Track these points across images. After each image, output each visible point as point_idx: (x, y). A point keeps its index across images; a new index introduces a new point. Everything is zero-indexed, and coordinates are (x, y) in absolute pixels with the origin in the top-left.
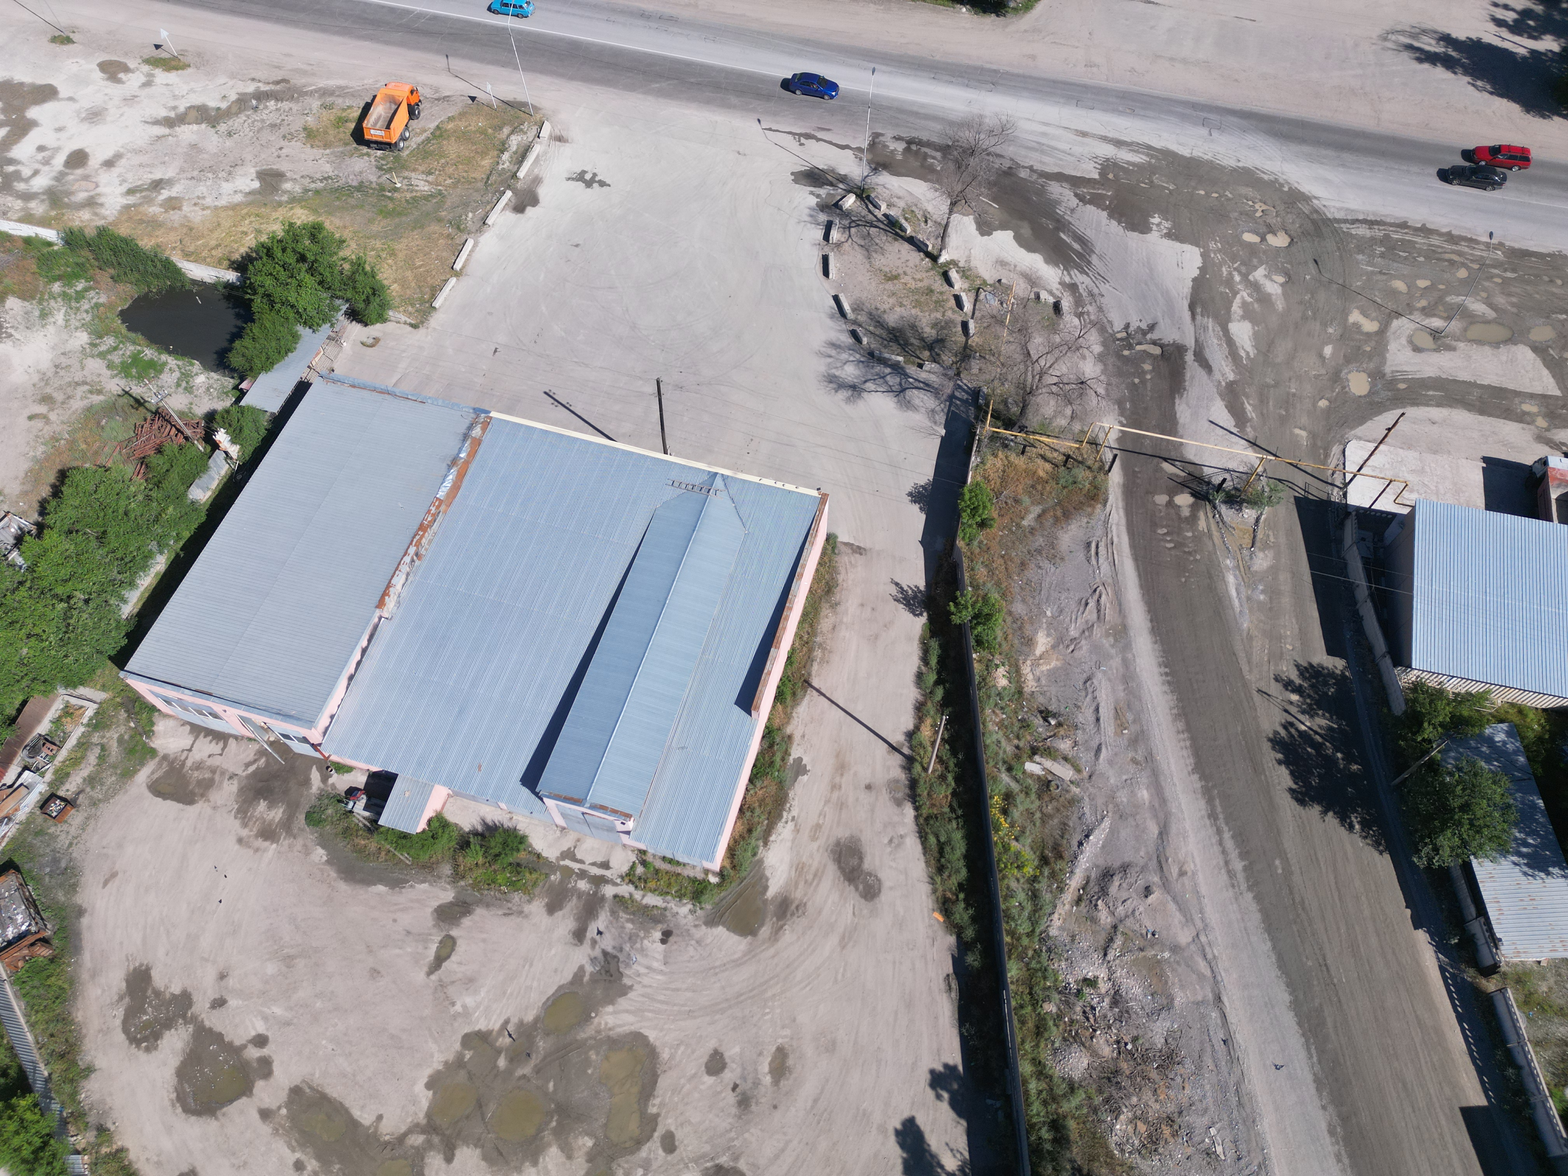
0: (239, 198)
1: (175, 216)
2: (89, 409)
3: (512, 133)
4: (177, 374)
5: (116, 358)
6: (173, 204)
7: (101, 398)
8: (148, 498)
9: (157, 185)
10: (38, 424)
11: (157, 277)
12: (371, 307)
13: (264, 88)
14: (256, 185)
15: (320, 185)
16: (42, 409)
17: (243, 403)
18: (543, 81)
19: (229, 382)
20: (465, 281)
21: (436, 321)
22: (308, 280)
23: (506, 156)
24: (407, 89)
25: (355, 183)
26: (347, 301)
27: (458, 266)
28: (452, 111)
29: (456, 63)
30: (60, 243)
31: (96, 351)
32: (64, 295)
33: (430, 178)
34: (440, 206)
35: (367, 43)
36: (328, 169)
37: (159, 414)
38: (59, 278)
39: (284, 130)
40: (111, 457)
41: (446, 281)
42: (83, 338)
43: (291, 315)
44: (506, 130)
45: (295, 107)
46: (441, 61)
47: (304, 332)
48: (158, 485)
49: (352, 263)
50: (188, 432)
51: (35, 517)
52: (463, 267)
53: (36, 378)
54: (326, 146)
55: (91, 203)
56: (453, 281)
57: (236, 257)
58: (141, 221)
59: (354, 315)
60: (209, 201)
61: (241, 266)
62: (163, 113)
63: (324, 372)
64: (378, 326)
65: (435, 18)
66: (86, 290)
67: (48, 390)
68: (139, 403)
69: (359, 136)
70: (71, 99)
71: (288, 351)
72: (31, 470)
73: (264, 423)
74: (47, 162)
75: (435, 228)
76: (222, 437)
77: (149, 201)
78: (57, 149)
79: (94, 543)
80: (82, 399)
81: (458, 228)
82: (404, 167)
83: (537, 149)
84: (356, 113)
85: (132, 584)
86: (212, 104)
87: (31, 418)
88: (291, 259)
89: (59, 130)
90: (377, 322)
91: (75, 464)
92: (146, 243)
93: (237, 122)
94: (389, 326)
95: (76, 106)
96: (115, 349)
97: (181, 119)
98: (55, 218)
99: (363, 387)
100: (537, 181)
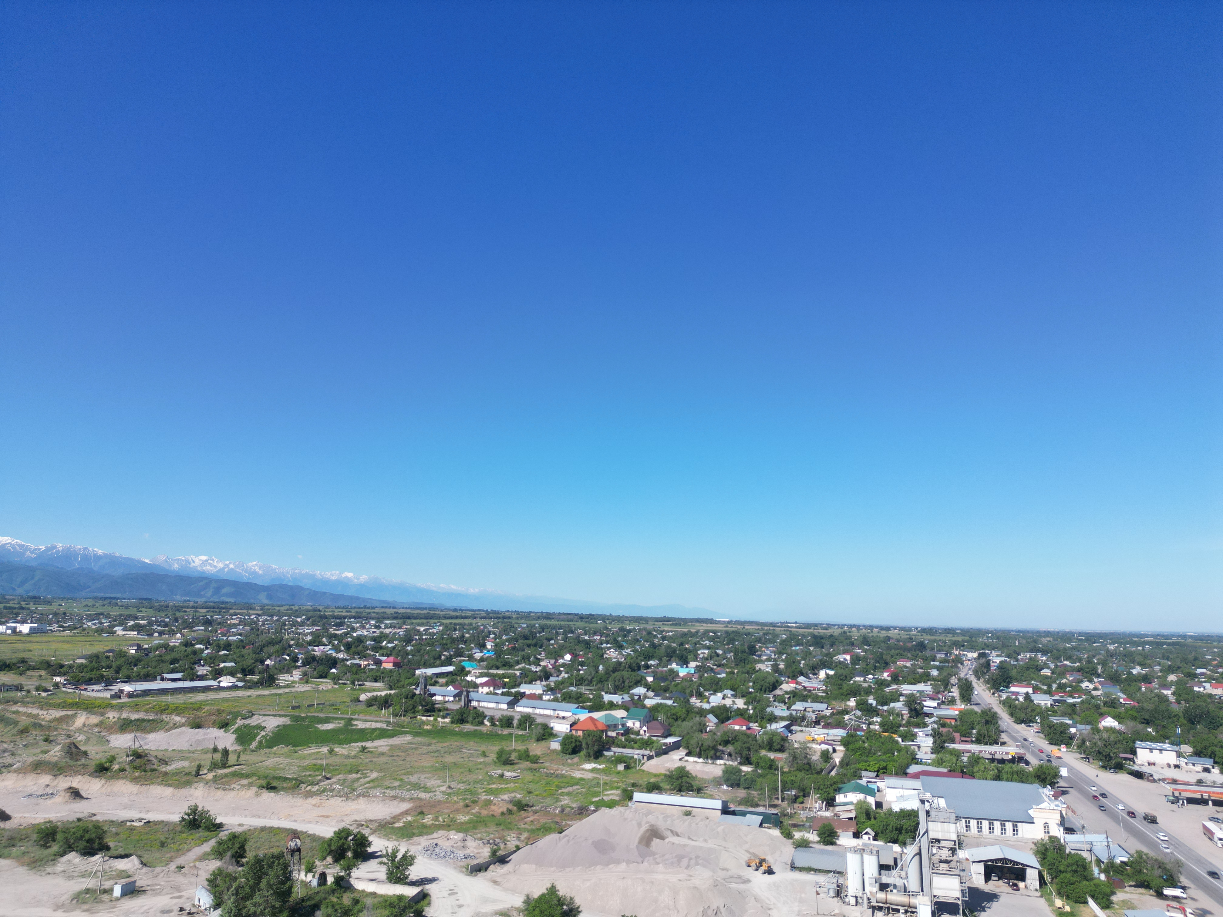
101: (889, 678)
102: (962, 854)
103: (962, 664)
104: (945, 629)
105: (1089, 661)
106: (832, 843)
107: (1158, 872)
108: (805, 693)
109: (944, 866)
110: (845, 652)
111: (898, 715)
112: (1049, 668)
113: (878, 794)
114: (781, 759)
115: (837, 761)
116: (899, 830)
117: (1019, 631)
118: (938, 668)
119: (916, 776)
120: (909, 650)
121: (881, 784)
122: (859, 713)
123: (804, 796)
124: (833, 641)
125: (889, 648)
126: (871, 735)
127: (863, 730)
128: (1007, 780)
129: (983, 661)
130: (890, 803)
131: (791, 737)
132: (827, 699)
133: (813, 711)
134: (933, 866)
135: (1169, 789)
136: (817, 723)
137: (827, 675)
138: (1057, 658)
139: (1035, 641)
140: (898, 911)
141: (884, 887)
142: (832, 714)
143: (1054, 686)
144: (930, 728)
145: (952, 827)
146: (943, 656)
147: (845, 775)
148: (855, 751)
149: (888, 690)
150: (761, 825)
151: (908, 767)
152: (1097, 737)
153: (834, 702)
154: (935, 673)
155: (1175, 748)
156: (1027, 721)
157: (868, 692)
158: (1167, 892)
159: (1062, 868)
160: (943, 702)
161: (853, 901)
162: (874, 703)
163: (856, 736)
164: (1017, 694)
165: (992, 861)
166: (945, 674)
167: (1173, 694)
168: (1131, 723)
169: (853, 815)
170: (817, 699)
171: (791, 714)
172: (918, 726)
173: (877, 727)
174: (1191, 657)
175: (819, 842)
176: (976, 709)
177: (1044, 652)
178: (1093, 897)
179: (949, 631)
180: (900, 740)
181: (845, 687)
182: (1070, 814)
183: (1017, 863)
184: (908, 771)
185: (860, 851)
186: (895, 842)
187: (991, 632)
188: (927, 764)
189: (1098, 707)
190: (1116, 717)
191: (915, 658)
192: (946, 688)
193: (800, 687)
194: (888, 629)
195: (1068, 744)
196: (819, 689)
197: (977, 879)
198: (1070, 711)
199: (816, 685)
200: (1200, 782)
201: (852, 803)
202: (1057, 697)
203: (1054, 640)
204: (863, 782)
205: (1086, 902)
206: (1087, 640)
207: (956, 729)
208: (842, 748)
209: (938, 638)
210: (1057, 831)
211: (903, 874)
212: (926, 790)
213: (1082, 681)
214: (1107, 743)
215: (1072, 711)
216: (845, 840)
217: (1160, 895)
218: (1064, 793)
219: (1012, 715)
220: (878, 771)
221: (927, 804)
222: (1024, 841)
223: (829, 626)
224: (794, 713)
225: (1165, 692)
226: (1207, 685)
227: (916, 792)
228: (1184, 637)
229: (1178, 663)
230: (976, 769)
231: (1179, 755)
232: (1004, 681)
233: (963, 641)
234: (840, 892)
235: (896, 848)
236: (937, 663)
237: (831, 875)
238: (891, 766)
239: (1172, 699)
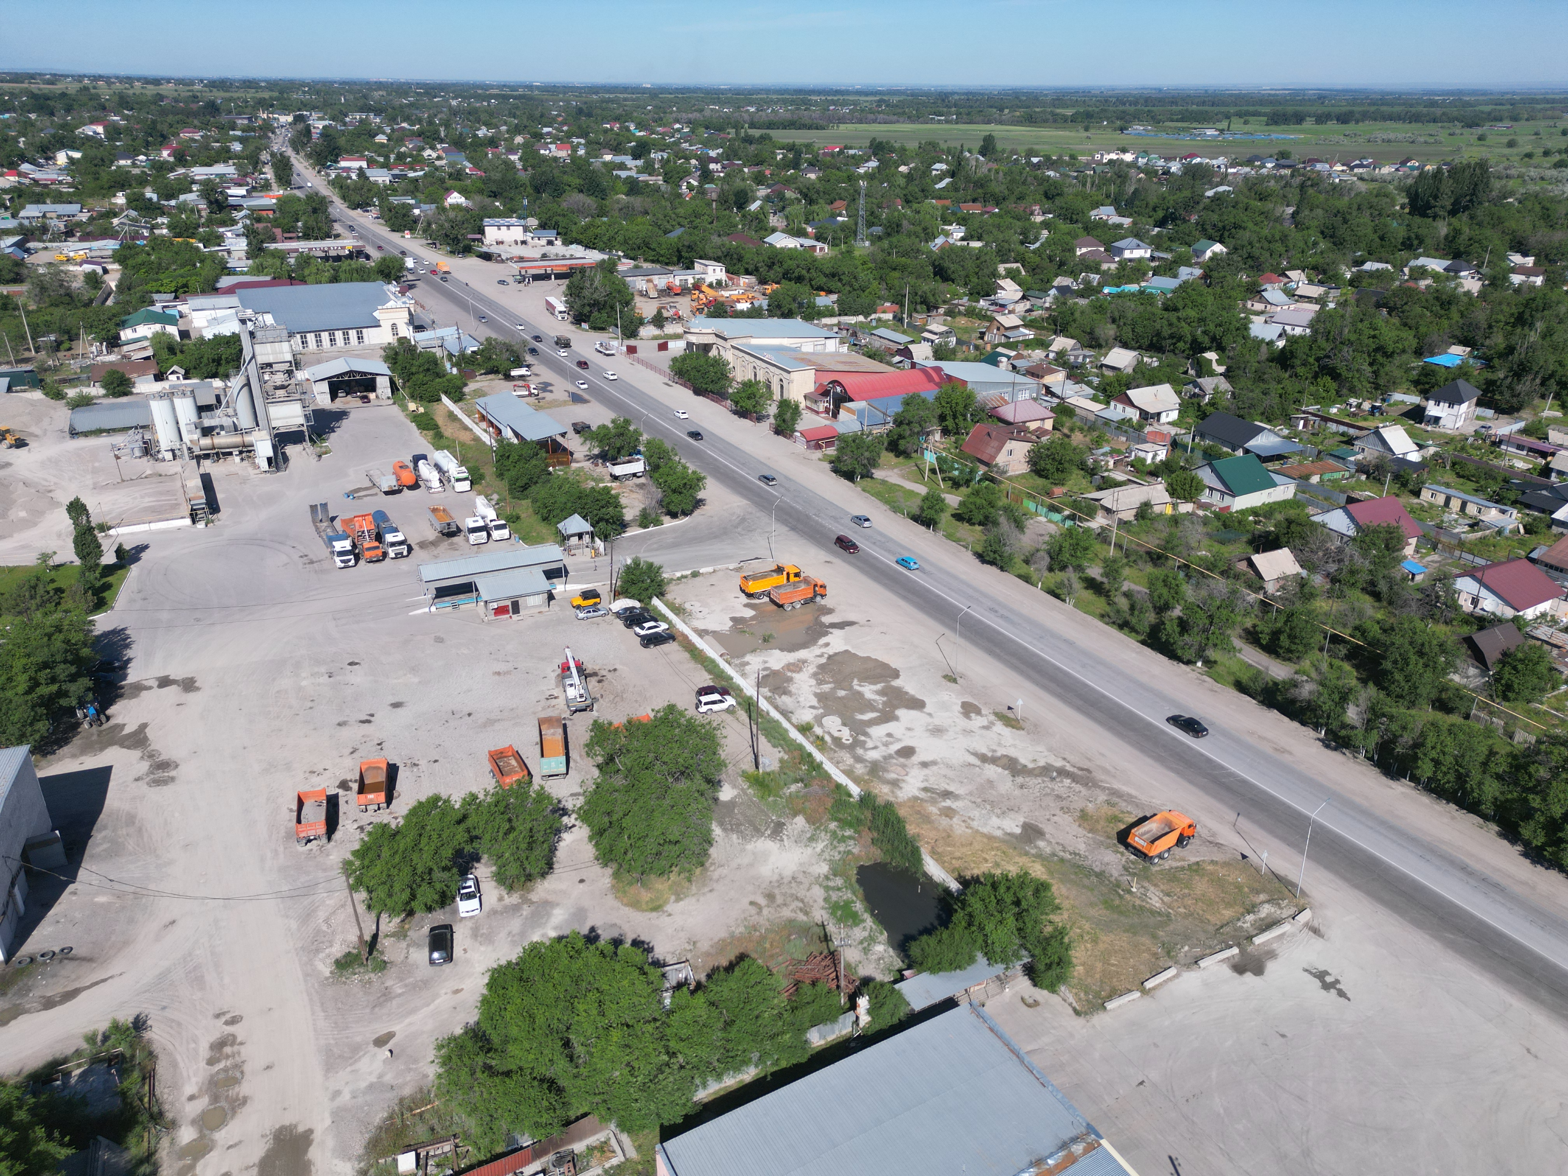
0: (999, 833)
1: (944, 822)
2: (791, 921)
3: (1268, 902)
4: (866, 934)
5: (834, 896)
6: (949, 813)
7: (805, 918)
8: (780, 1015)
9: (947, 794)
10: (753, 910)
11: (902, 856)
12: (1050, 973)
13: (1069, 768)
14: (1018, 831)
15: (1067, 856)
16: (762, 901)
17: (897, 986)
18: (1323, 875)
19: (898, 964)
20: (1147, 1001)
21: (1099, 1020)
22: (1011, 921)
23: (1250, 918)
24: (1188, 822)
25: (1097, 870)
26: (1032, 956)
27: (1149, 985)
28: (1218, 857)
29: (1244, 823)
30: (857, 798)
31: (825, 883)
32: (834, 834)
33: (1166, 899)
34: (1162, 925)
35: (1173, 775)
36: (1082, 848)
37: (833, 956)
38: (839, 820)
39: (1064, 803)
40: (780, 967)
41: (1130, 991)
42: (824, 869)
43: (980, 941)
44: (1262, 897)
45: (1084, 791)
46: (1231, 816)
47: (981, 959)
48: (794, 1009)
49: (1056, 929)
50: (843, 983)
51: (703, 977)
52: (1154, 988)
53: (776, 877)
54: (1091, 831)
55: (895, 784)
56: (1137, 995)
57: (968, 875)
58: (919, 812)
59: (1030, 971)
60: (975, 824)
61: (965, 883)
62: (984, 750)
63: (976, 1002)
64: (1045, 992)
65: (1244, 782)
66: (850, 838)
67: (777, 891)
68: (826, 938)
69: (1123, 837)
70: (930, 715)
71: (959, 967)
72: (724, 940)
73: (902, 1013)
74: (886, 745)
75: (1146, 940)
76: (863, 1002)
77: (933, 802)
78: (899, 740)
79: (720, 1025)
80: (793, 911)
81: (1168, 953)
82: (1147, 878)
83: (1286, 928)
84: (1132, 819)
85: (719, 1077)
86: (1023, 761)
87: (752, 903)
88: (1009, 898)
89: (909, 729)
90: (1046, 988)
91: (753, 955)
92: (911, 829)
93: (1032, 781)
94: (1054, 999)
95: (930, 720)
96: (839, 889)
97: (994, 760)
98: (866, 781)
99: (1000, 1037)
100: (1272, 955)
101: (172, 159)
102: (300, 375)
103: (273, 132)
104: (244, 81)
105: (430, 123)
106: (126, 394)
107: (506, 355)
108: (38, 190)
109: (281, 393)
110: (94, 121)
111: (192, 211)
112: (384, 133)
113: (181, 321)
114: (20, 294)
115: (113, 285)
116: (218, 361)
117: (344, 83)
118: (240, 140)
119: (231, 290)
120: (195, 114)
121: (184, 308)
122: (133, 213)
123: (71, 340)
124: (69, 103)
125: (164, 112)
126: (157, 243)
127: (145, 238)
128: (346, 281)
129: (300, 126)
130: (200, 330)
131: (29, 259)
132: (78, 196)
133: (59, 217)
134: (266, 395)
135: (515, 267)
136: (69, 233)
137: (71, 159)
138: (392, 120)
139: (365, 97)
140: (231, 454)
141: (207, 432)
142: (91, 219)
143: (392, 157)
144: (240, 225)
145: (285, 346)
146: (246, 122)
147: (128, 302)
148: (137, 268)
149: (172, 176)
150: (9, 390)
151: (217, 281)
152: (443, 218)
153: (90, 201)
154: (237, 147)
155: (522, 222)
156: (362, 205)
157: (142, 181)
158: (515, 373)
159: (414, 370)
160: (254, 189)
161: (169, 456)
162: (155, 197)
163: (136, 246)
164: (348, 169)
165: (337, 376)
166: (251, 148)
167: (520, 159)
168: (478, 198)
169: (149, 353)
170: (59, 198)
171: (21, 225)
172: (223, 224)
173: (165, 231)
174: (537, 113)
175: (105, 396)
176: (298, 193)
177: (378, 112)
178: (446, 393)
179: (249, 84)
180: (201, 245)
181: (104, 177)
182: (419, 309)
183: (365, 374)
184: (219, 285)
185: (168, 396)
186: (214, 376)
187: (308, 85)
188: (243, 273)
189: (442, 181)
190: (463, 192)
191: (205, 126)
192: (255, 168)
193: (27, 181)
194: (157, 82)
195: (412, 230)
196: (60, 182)
197: (322, 398)
198: (412, 188)
199: (55, 177)
200: (544, 256)
201: (145, 338)
202: (396, 172)
203: (389, 94)
204: (158, 308)
205: (439, 400)
206: (427, 93)
207: (276, 223)
208: (116, 266)
209: (235, 95)
210: (406, 331)
211: (230, 411)
212: (245, 307)
213: (423, 149)
214: (454, 224)
215: (413, 189)
216: (145, 386)
217: (508, 377)
218: (411, 287)
219: (344, 198)
220: (176, 291)
221: (249, 324)
222: (372, 348)
223: (55, 78)
224: (26, 222)
225: (513, 157)
226: (553, 147)
227: (233, 311)
228: (530, 87)
229: (525, 122)
230: (306, 272)
231: (526, 229)
232: (331, 153)
233: (271, 98)
234: (149, 450)
235: (217, 383)
236: (239, 133)
237: (131, 432)
238: (193, 282)
239: (519, 166)
